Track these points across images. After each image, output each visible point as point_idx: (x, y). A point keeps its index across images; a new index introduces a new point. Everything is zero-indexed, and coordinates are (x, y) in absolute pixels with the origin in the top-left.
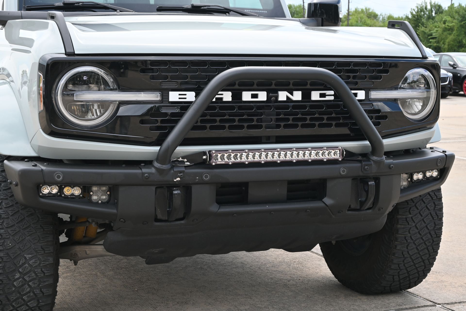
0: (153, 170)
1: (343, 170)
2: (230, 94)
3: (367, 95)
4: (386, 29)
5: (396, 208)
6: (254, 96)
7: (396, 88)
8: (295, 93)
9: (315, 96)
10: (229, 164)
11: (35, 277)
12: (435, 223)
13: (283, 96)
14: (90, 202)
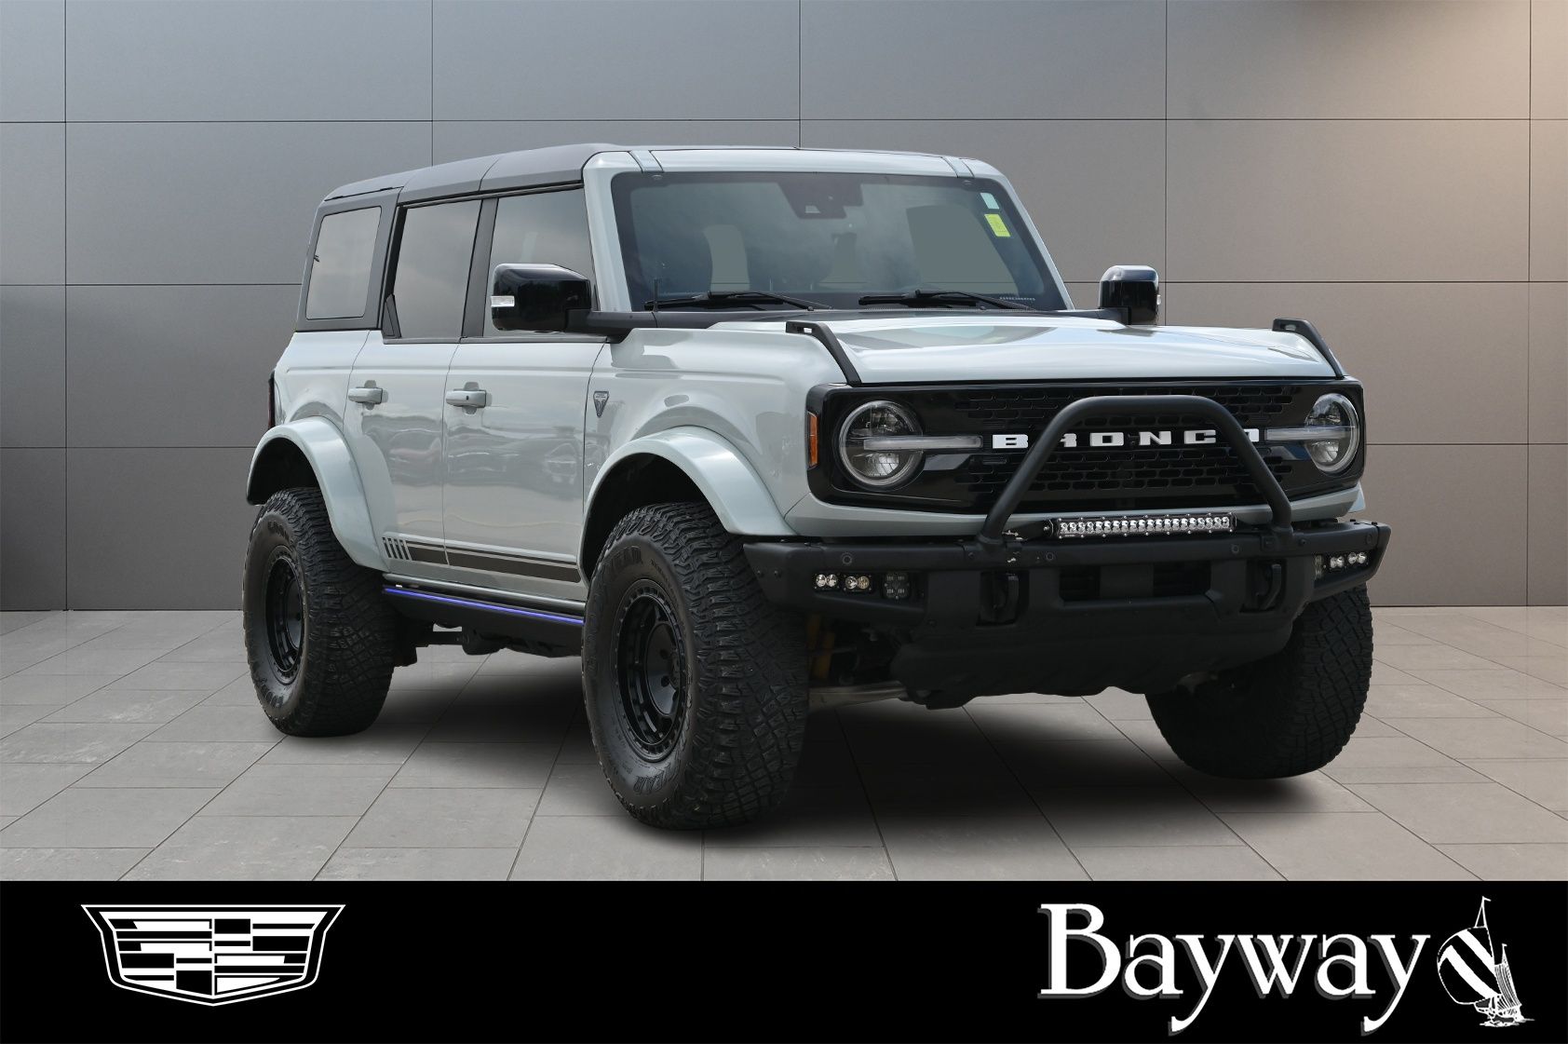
0: (979, 547)
1: (1234, 547)
2: (1074, 436)
3: (1262, 435)
4: (1270, 332)
5: (1311, 607)
6: (1107, 439)
7: (1301, 425)
8: (1162, 433)
9: (1190, 438)
10: (1080, 538)
11: (783, 721)
12: (1360, 645)
13: (1145, 438)
14: (883, 597)
